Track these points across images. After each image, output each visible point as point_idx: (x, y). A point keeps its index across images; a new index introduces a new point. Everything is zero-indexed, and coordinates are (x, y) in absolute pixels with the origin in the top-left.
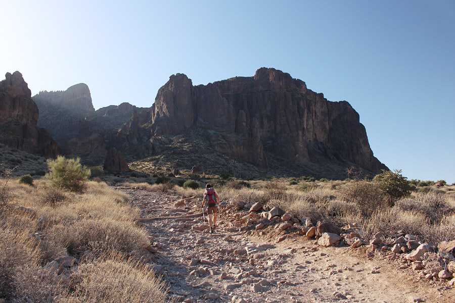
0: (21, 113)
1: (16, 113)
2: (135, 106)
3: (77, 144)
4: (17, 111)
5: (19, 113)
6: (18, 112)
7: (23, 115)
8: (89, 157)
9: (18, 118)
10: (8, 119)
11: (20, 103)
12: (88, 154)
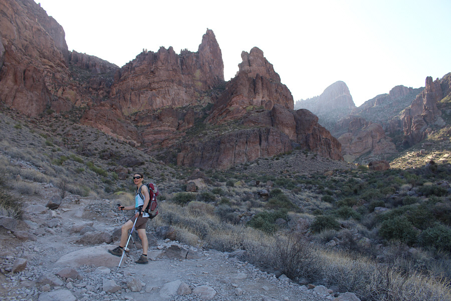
0: (266, 99)
1: (259, 99)
2: (411, 89)
3: (352, 140)
4: (261, 96)
5: (264, 99)
6: (263, 97)
7: (270, 101)
8: (372, 155)
9: (264, 105)
10: (248, 108)
11: (262, 84)
12: (370, 152)
